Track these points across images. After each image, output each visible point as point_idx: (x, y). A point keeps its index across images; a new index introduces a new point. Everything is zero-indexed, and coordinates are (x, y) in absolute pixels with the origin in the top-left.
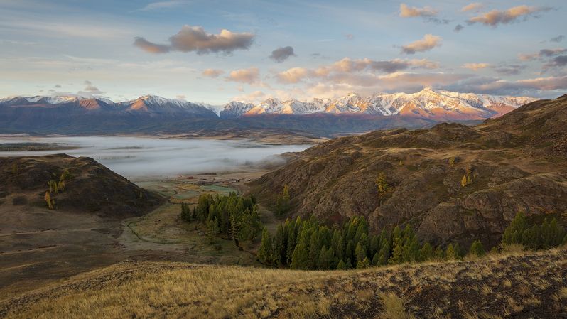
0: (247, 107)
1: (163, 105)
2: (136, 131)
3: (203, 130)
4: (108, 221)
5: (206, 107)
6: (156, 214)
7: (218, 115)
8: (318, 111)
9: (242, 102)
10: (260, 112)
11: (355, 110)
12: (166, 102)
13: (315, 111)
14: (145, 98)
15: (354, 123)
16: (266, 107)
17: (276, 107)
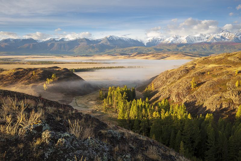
0: (161, 40)
1: (117, 40)
2: (104, 54)
3: (136, 53)
4: (68, 97)
5: (139, 40)
6: (91, 95)
7: (145, 44)
8: (202, 41)
9: (159, 37)
10: (168, 43)
11: (226, 40)
12: (118, 39)
13: (201, 41)
14: (108, 37)
15: (225, 47)
16: (171, 40)
17: (177, 40)
